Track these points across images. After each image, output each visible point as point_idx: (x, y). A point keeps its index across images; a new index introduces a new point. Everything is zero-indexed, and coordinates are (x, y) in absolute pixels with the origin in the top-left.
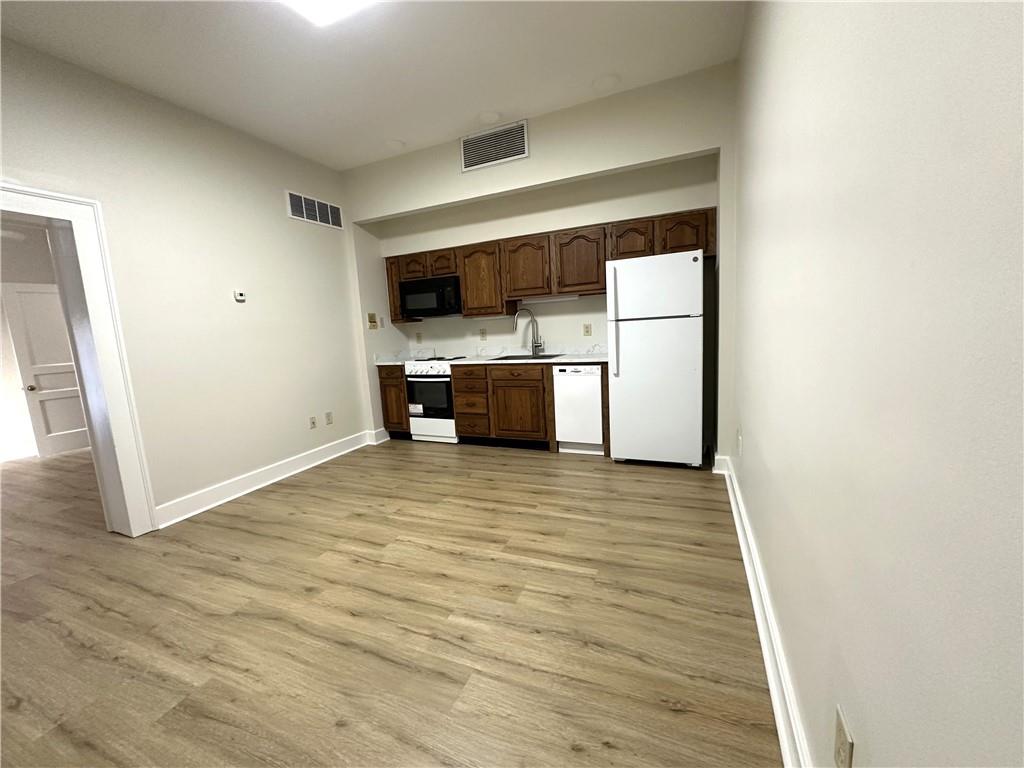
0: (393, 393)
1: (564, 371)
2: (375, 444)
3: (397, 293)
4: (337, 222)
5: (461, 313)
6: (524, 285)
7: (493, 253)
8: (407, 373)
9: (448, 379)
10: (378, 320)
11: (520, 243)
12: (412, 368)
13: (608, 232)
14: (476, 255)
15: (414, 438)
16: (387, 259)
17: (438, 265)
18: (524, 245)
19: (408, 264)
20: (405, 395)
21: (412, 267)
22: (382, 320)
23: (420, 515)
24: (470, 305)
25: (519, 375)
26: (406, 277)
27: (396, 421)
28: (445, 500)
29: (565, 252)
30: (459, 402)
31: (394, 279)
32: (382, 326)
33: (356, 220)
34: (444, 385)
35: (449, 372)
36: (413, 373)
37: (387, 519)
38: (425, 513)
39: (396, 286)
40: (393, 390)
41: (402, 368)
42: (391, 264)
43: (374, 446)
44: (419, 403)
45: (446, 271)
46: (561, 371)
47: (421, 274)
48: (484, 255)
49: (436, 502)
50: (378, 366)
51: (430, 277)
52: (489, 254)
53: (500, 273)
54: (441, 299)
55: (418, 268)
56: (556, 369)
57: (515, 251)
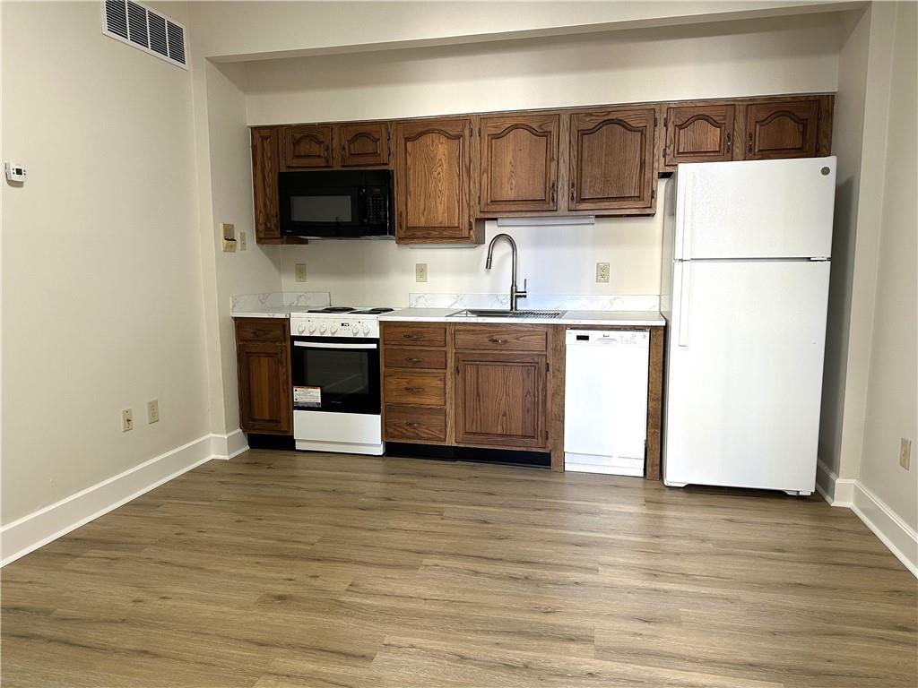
0: (263, 369)
1: (586, 338)
2: (227, 458)
3: (273, 192)
4: (178, 55)
5: (392, 233)
6: (511, 195)
7: (458, 137)
8: (294, 332)
9: (374, 346)
10: (237, 236)
11: (509, 123)
12: (303, 324)
13: (661, 118)
14: (428, 139)
15: (298, 446)
16: (255, 129)
17: (355, 148)
18: (515, 127)
19: (296, 142)
20: (287, 371)
21: (305, 148)
22: (242, 235)
23: (398, 592)
24: (413, 221)
25: (505, 342)
26: (289, 163)
27: (267, 417)
28: (426, 561)
29: (586, 144)
30: (391, 386)
31: (268, 165)
32: (244, 248)
33: (212, 54)
34: (366, 354)
35: (376, 334)
36: (306, 334)
37: (341, 604)
38: (407, 589)
39: (272, 179)
40: (265, 362)
41: (285, 323)
42: (264, 138)
43: (226, 461)
44: (314, 386)
45: (371, 160)
46: (579, 338)
47: (321, 162)
48: (443, 139)
49: (414, 567)
50: (236, 319)
51: (337, 168)
52: (450, 137)
53: (468, 171)
54: (360, 208)
55: (315, 149)
56: (571, 336)
57: (498, 136)
